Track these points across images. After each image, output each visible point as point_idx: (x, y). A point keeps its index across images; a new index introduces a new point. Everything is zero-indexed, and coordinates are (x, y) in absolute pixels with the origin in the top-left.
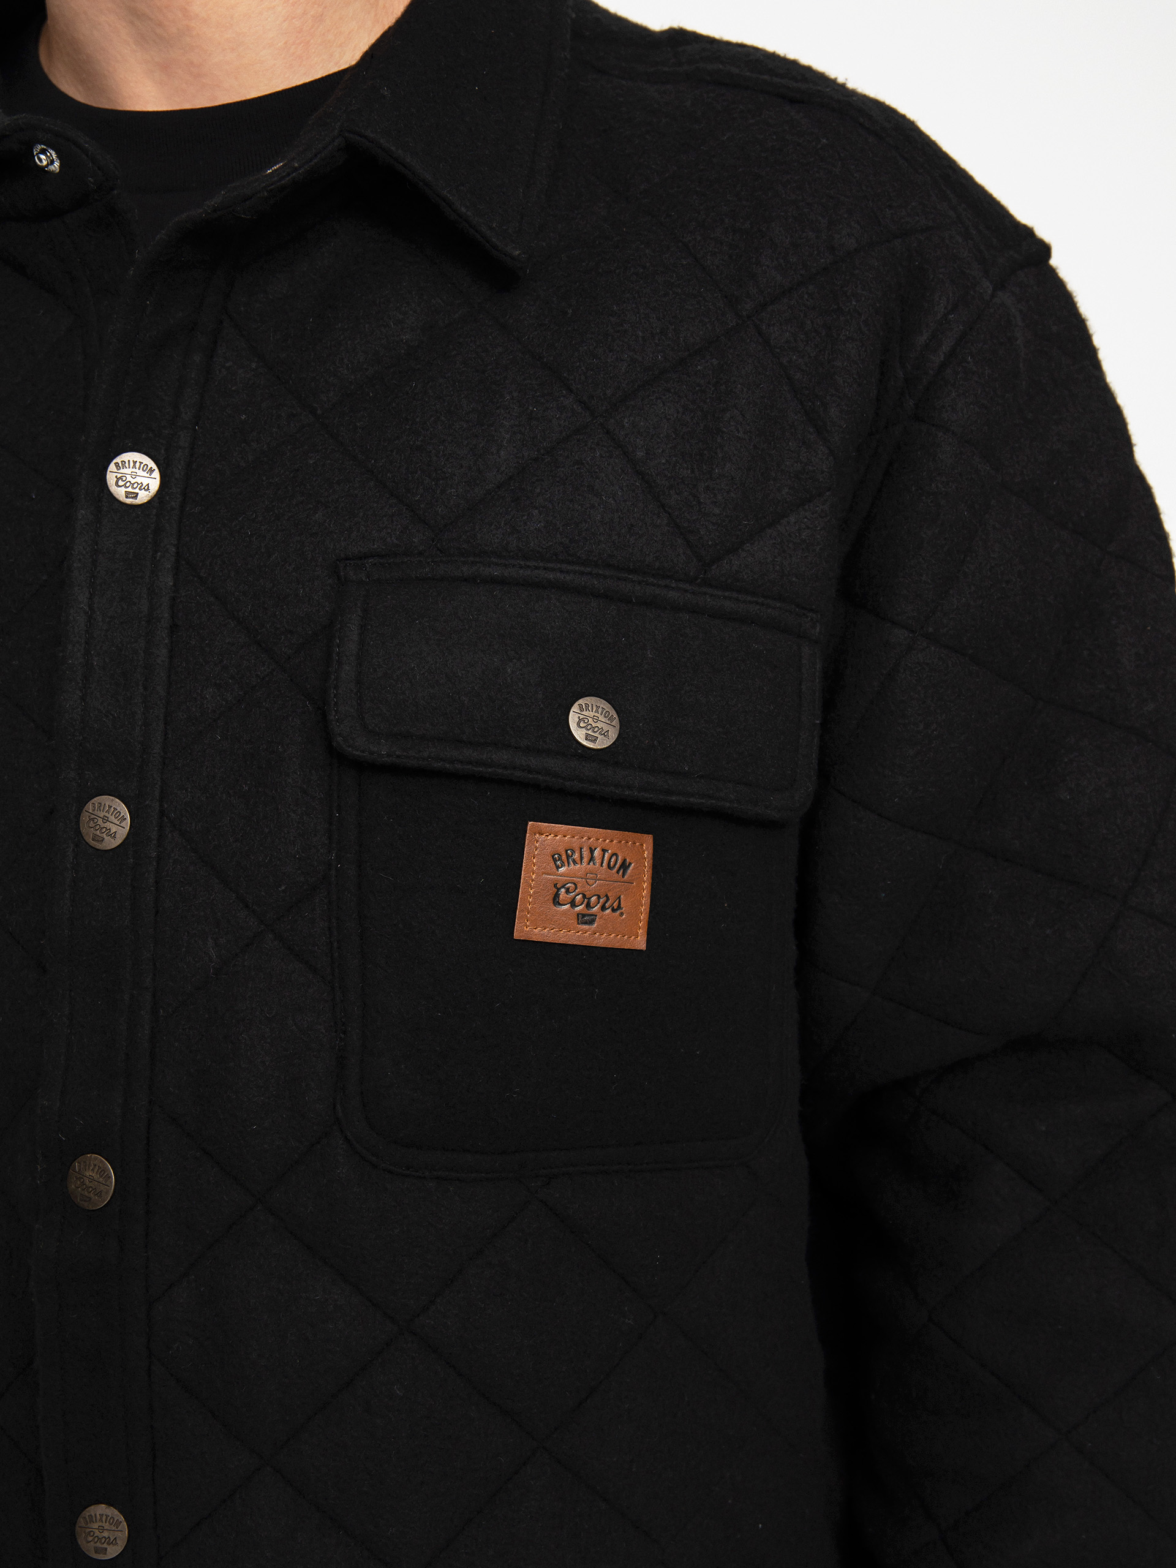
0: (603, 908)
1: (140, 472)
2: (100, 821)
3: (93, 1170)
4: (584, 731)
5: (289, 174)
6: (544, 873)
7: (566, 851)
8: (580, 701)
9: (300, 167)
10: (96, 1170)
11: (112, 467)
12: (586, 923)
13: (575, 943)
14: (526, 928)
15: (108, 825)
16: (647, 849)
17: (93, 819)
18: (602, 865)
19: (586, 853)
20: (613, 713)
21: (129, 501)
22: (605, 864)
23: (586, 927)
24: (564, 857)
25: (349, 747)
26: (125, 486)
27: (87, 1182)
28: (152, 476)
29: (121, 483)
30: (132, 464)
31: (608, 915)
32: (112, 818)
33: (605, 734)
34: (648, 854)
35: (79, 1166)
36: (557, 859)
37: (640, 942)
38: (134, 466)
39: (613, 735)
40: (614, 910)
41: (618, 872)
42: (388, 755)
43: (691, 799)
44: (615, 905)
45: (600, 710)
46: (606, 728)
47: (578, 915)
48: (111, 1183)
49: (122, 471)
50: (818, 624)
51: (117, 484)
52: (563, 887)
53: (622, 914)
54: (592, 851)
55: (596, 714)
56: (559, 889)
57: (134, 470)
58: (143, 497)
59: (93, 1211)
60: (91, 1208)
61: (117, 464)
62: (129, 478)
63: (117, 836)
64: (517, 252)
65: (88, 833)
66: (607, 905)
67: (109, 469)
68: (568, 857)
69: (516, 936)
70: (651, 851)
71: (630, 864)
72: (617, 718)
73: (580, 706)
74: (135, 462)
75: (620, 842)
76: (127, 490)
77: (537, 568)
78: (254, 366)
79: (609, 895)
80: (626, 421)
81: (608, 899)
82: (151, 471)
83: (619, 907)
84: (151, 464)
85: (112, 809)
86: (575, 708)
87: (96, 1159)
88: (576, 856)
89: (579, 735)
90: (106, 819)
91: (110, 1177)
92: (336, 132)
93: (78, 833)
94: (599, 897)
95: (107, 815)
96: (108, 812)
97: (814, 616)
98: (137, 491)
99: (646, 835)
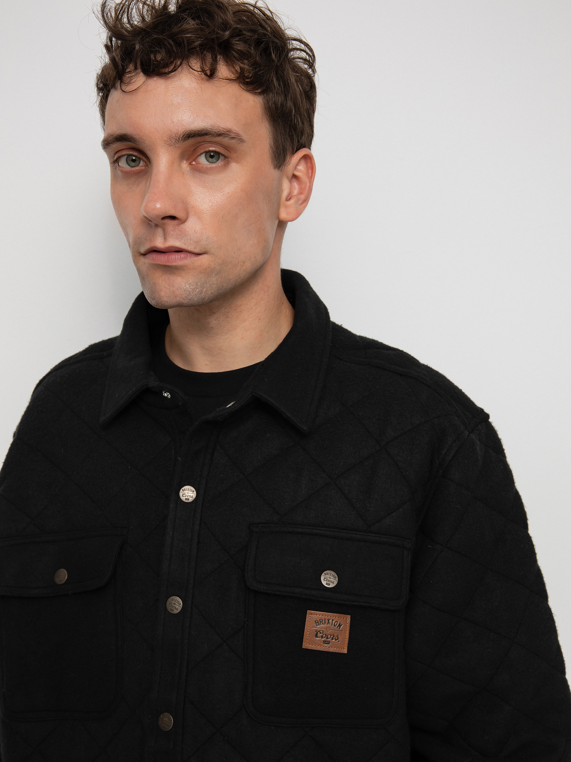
0: (332, 639)
1: (190, 492)
2: (173, 604)
3: (166, 718)
4: (326, 582)
5: (234, 408)
6: (312, 627)
7: (320, 620)
8: (325, 572)
9: (237, 406)
10: (167, 718)
11: (181, 491)
12: (326, 644)
13: (323, 650)
14: (306, 645)
15: (176, 606)
16: (348, 620)
17: (171, 604)
18: (332, 625)
19: (327, 621)
20: (336, 576)
21: (187, 501)
22: (333, 625)
23: (326, 645)
24: (319, 622)
25: (251, 586)
26: (185, 496)
27: (164, 722)
28: (194, 493)
29: (184, 496)
30: (187, 490)
31: (334, 641)
32: (177, 604)
33: (333, 583)
34: (349, 621)
35: (162, 717)
36: (317, 622)
37: (345, 651)
38: (188, 490)
39: (336, 583)
40: (336, 640)
41: (337, 627)
42: (263, 589)
43: (362, 604)
44: (337, 638)
45: (332, 575)
46: (333, 580)
47: (324, 641)
48: (172, 722)
49: (184, 492)
50: (410, 543)
51: (183, 496)
52: (319, 632)
53: (339, 641)
54: (328, 620)
55: (330, 576)
56: (317, 632)
57: (188, 491)
58: (191, 500)
59: (166, 731)
60: (165, 730)
61: (183, 490)
62: (187, 494)
63: (178, 609)
64: (305, 428)
65: (169, 608)
66: (334, 638)
67: (180, 491)
68: (320, 622)
69: (303, 647)
70: (350, 621)
71: (342, 625)
72: (337, 577)
73: (325, 573)
74: (188, 489)
75: (339, 617)
76: (186, 498)
77: (313, 529)
78: (226, 458)
79: (334, 635)
80: (342, 481)
81: (334, 636)
82: (193, 491)
83: (338, 639)
84: (193, 489)
85: (177, 601)
86: (323, 574)
87: (167, 714)
88: (324, 622)
89: (324, 583)
90: (175, 604)
91: (172, 721)
92: (250, 393)
93: (166, 608)
94: (331, 635)
95: (175, 602)
96: (175, 601)
97: (408, 541)
98: (189, 498)
99: (348, 615)
